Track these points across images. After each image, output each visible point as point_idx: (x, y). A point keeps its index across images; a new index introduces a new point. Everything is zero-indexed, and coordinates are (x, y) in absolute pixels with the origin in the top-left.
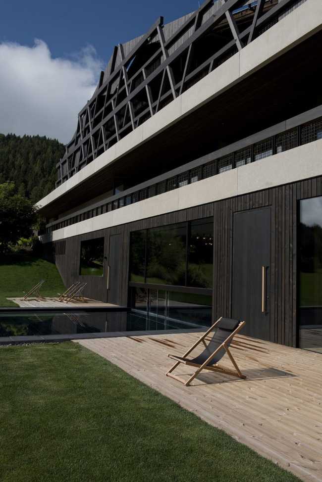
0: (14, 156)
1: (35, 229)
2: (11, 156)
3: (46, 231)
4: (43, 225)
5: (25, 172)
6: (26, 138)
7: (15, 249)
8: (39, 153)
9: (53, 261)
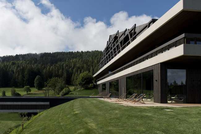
0: (89, 58)
1: (94, 81)
2: (88, 58)
3: (96, 82)
4: (95, 80)
5: (92, 63)
6: (92, 51)
7: (89, 86)
8: (96, 56)
9: (97, 89)
